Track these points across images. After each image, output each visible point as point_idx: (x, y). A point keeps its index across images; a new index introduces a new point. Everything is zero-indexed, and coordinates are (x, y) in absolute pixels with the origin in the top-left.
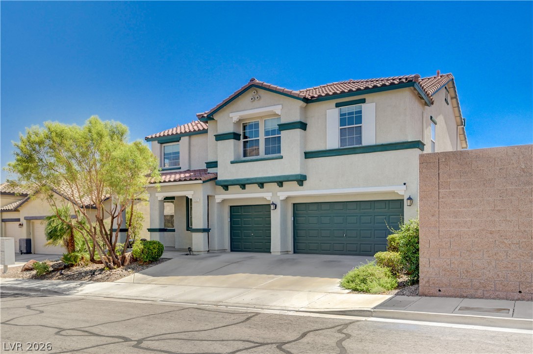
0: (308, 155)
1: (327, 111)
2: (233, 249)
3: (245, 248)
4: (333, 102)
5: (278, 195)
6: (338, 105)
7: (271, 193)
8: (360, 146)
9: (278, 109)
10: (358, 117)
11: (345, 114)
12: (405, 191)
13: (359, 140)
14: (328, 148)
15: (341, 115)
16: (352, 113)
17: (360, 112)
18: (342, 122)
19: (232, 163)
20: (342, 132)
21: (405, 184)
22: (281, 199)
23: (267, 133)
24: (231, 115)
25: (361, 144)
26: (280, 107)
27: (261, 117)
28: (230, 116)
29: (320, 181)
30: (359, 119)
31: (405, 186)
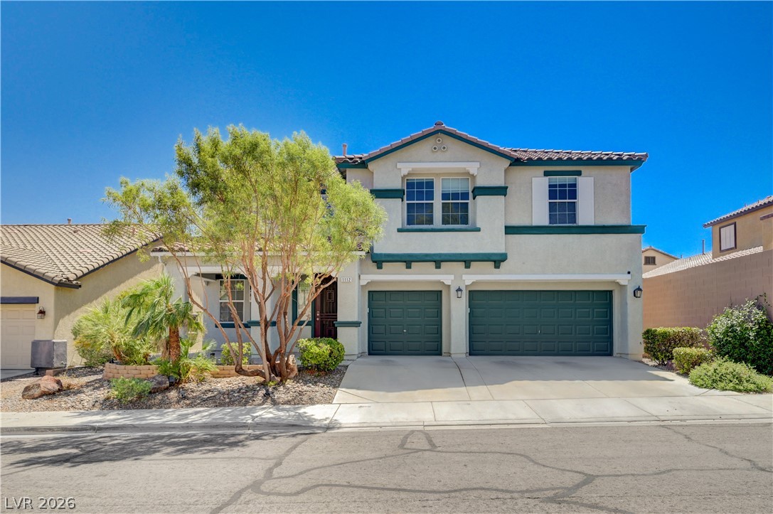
0: (510, 230)
1: (533, 179)
2: (372, 352)
3: (391, 350)
4: (541, 170)
5: (463, 278)
6: (546, 174)
7: (453, 276)
8: (575, 225)
9: (473, 168)
10: (572, 192)
11: (555, 186)
12: (629, 280)
13: (573, 218)
14: (534, 224)
15: (550, 186)
16: (564, 186)
17: (575, 185)
18: (552, 195)
19: (399, 230)
20: (552, 207)
21: (629, 273)
22: (466, 284)
23: (445, 196)
24: (399, 165)
25: (575, 223)
26: (477, 165)
27: (437, 175)
28: (398, 167)
29: (524, 263)
30: (573, 194)
31: (629, 275)
